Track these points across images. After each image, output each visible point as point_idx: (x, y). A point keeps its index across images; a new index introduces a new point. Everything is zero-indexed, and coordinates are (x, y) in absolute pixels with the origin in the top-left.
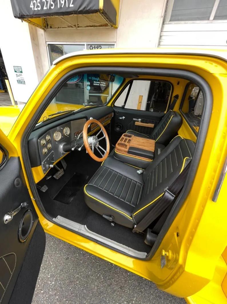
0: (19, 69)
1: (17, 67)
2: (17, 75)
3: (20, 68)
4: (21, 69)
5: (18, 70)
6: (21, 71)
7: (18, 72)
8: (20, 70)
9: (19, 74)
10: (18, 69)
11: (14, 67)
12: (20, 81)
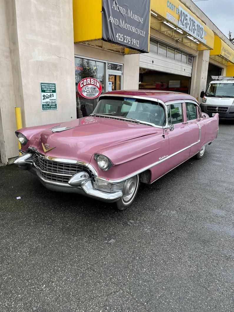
0: (51, 87)
1: (47, 85)
2: (44, 96)
3: (54, 85)
4: (54, 87)
5: (49, 89)
6: (54, 89)
7: (47, 91)
8: (52, 89)
9: (49, 94)
10: (49, 87)
11: (42, 85)
12: (48, 106)
